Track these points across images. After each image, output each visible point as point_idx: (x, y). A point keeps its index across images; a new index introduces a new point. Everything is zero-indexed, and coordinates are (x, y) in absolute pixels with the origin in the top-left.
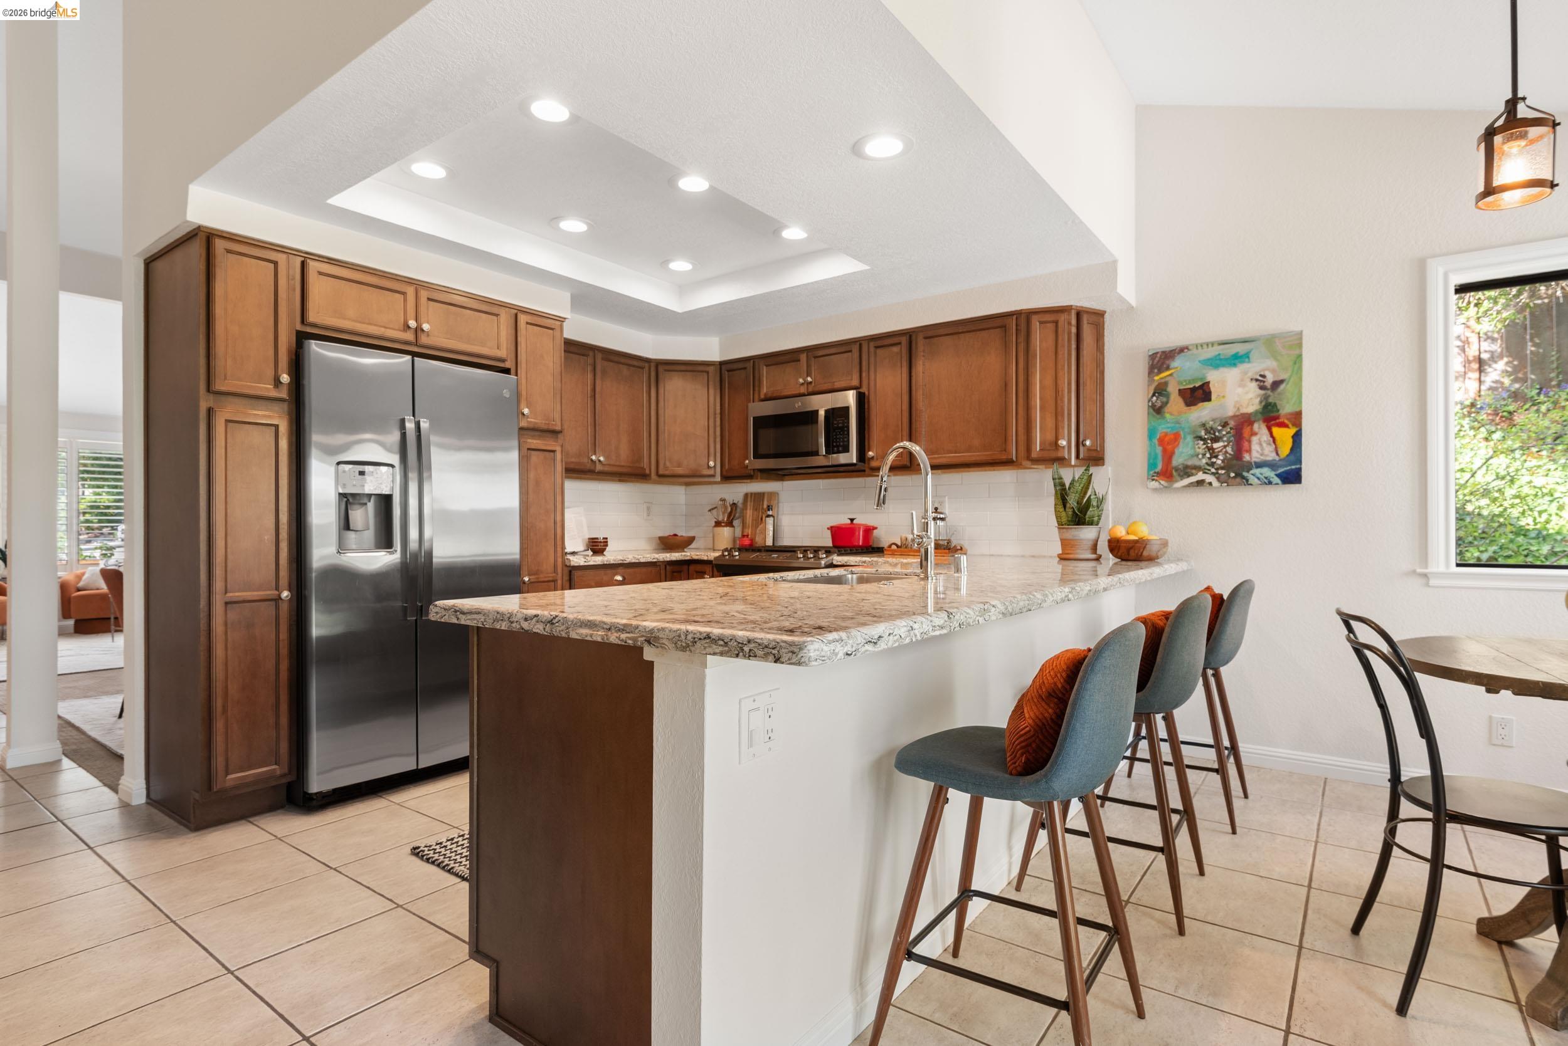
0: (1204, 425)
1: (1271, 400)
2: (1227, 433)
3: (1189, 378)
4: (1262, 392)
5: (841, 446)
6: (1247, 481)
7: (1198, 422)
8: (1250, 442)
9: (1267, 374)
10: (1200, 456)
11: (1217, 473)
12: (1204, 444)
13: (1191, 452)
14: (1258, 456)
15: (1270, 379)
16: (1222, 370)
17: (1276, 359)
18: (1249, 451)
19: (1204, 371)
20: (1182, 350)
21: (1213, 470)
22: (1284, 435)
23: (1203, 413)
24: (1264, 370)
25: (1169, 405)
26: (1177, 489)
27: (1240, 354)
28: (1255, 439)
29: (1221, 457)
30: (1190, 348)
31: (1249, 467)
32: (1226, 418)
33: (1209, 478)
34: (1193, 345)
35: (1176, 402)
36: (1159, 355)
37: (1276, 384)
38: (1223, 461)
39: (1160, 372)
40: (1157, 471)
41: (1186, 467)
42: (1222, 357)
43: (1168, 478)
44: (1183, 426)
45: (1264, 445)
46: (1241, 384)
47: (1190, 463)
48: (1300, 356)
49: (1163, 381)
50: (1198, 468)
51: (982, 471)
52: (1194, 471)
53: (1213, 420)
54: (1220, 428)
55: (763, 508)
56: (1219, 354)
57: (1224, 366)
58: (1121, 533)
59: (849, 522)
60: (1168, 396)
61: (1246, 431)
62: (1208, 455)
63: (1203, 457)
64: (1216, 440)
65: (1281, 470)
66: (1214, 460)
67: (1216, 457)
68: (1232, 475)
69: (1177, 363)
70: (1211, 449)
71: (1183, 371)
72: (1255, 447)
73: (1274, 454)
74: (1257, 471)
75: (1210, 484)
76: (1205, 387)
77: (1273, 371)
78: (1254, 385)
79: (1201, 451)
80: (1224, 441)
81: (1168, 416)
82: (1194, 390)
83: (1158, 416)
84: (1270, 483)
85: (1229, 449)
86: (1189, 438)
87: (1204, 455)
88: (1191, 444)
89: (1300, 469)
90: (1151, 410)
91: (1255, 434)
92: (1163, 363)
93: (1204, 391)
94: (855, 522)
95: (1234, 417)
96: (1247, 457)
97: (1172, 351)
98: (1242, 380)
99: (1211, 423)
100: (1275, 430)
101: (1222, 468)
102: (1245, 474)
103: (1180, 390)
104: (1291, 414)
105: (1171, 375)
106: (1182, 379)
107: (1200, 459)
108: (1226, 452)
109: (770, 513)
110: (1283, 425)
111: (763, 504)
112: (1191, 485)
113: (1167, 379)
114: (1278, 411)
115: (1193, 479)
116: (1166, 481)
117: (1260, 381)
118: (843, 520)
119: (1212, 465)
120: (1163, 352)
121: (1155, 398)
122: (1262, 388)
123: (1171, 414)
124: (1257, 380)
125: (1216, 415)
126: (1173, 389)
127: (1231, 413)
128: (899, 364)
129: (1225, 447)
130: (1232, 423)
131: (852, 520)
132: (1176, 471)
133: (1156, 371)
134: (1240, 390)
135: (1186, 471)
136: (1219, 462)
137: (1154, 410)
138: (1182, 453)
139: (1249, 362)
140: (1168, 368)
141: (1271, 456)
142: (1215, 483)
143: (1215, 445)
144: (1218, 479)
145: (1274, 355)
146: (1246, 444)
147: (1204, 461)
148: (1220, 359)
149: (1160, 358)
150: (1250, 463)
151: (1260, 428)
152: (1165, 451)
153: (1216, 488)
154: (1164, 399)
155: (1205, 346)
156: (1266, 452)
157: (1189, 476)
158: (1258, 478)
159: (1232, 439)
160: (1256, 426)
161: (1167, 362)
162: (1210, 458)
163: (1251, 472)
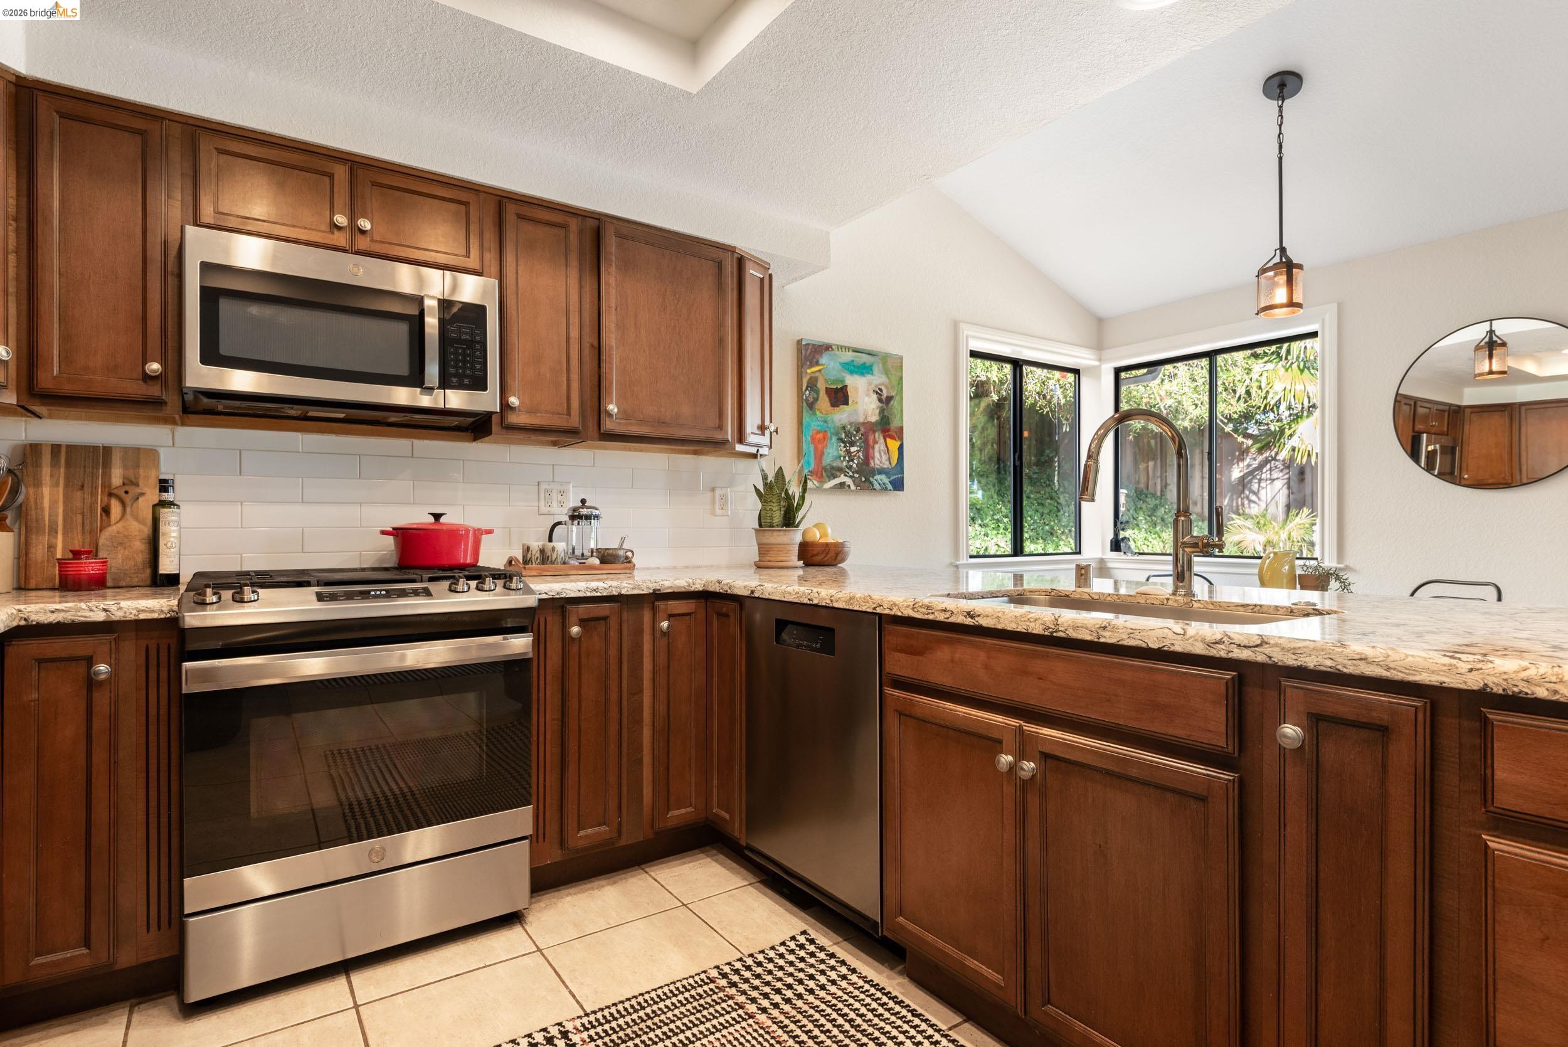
0: (844, 428)
1: (885, 414)
2: (860, 438)
3: (833, 378)
4: (881, 405)
5: (468, 377)
6: (873, 485)
7: (838, 424)
8: (873, 448)
9: (883, 388)
10: (842, 458)
11: (853, 476)
12: (844, 447)
13: (836, 454)
14: (879, 463)
15: (885, 394)
16: (855, 375)
17: (889, 378)
18: (873, 458)
19: (844, 374)
20: (828, 347)
21: (851, 474)
22: (893, 445)
23: (842, 416)
24: (881, 384)
25: (818, 402)
26: (826, 490)
27: (867, 365)
28: (877, 447)
29: (855, 461)
30: (834, 347)
31: (874, 472)
32: (859, 423)
33: (849, 481)
34: (835, 345)
35: (824, 401)
36: (810, 347)
37: (889, 399)
38: (857, 466)
39: (811, 366)
40: (810, 469)
41: (833, 468)
42: (855, 364)
43: (819, 478)
44: (829, 425)
45: (882, 454)
46: (868, 395)
47: (835, 464)
48: (901, 378)
49: (814, 375)
50: (840, 470)
51: (625, 449)
52: (838, 473)
53: (851, 424)
54: (855, 433)
55: (107, 485)
56: (853, 361)
57: (856, 373)
58: (816, 536)
59: (432, 519)
60: (817, 392)
61: (871, 438)
62: (847, 458)
63: (844, 460)
64: (852, 444)
65: (892, 478)
66: (851, 463)
67: (852, 461)
68: (863, 479)
69: (824, 359)
70: (848, 452)
71: (829, 367)
72: (877, 455)
73: (888, 463)
74: (878, 477)
75: (849, 486)
76: (844, 391)
77: (887, 387)
78: (875, 396)
79: (842, 453)
80: (857, 446)
81: (818, 413)
82: (836, 391)
83: (811, 412)
84: (886, 489)
85: (861, 454)
86: (834, 439)
87: (845, 457)
88: (835, 444)
89: (903, 477)
90: (805, 404)
91: (877, 443)
92: (814, 357)
93: (843, 393)
94: (443, 520)
95: (863, 424)
96: (872, 464)
97: (820, 346)
98: (868, 390)
99: (849, 426)
100: (888, 440)
101: (857, 472)
102: (871, 479)
103: (826, 388)
104: (897, 428)
105: (819, 371)
106: (827, 377)
107: (842, 462)
108: (859, 456)
109: (168, 496)
110: (892, 437)
111: (107, 475)
112: (836, 487)
113: (817, 374)
114: (889, 424)
115: (837, 481)
116: (818, 482)
117: (879, 392)
118: (417, 516)
119: (850, 467)
120: (814, 345)
121: (808, 392)
122: (880, 400)
123: (821, 413)
124: (877, 393)
125: (852, 420)
126: (821, 386)
127: (861, 420)
128: (563, 261)
129: (858, 451)
130: (862, 430)
131: (437, 517)
132: (825, 471)
133: (808, 363)
134: (867, 399)
135: (833, 472)
136: (855, 466)
137: (808, 405)
138: (829, 453)
139: (872, 374)
140: (817, 364)
141: (886, 465)
142: (853, 487)
143: (853, 449)
144: (854, 481)
145: (887, 373)
146: (871, 451)
147: (845, 464)
148: (854, 366)
149: (811, 352)
150: (873, 469)
151: (879, 436)
152: (816, 449)
153: (853, 491)
154: (815, 396)
155: (844, 350)
156: (884, 461)
157: (834, 478)
158: (879, 484)
159: (863, 444)
160: (877, 434)
161: (817, 356)
162: (848, 461)
163: (875, 477)
